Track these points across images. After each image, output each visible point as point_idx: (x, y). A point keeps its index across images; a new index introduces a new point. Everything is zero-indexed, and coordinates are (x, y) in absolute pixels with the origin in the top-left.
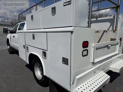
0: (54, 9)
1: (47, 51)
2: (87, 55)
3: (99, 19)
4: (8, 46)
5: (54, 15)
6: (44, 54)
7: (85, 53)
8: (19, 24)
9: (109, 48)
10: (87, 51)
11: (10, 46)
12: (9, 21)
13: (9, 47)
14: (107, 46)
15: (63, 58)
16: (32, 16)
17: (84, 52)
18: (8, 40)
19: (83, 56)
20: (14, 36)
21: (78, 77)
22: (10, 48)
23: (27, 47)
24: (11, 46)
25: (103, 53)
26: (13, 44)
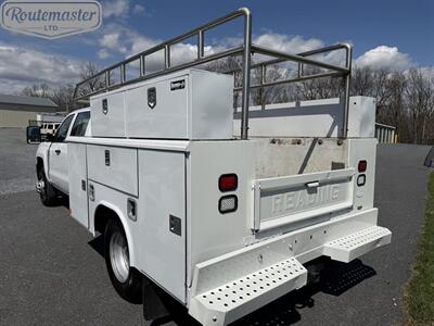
0: (152, 93)
1: (137, 197)
2: (234, 210)
3: (303, 104)
4: (39, 179)
5: (152, 108)
6: (132, 206)
7: (228, 204)
8: (76, 113)
9: (313, 190)
10: (233, 200)
11: (45, 180)
12: (50, 93)
13: (42, 184)
14: (306, 184)
15: (172, 218)
16: (105, 101)
17: (224, 201)
18: (40, 160)
19: (222, 212)
20: (58, 152)
21: (200, 266)
22: (45, 188)
23: (92, 187)
24: (50, 180)
25: (291, 205)
26: (54, 174)
